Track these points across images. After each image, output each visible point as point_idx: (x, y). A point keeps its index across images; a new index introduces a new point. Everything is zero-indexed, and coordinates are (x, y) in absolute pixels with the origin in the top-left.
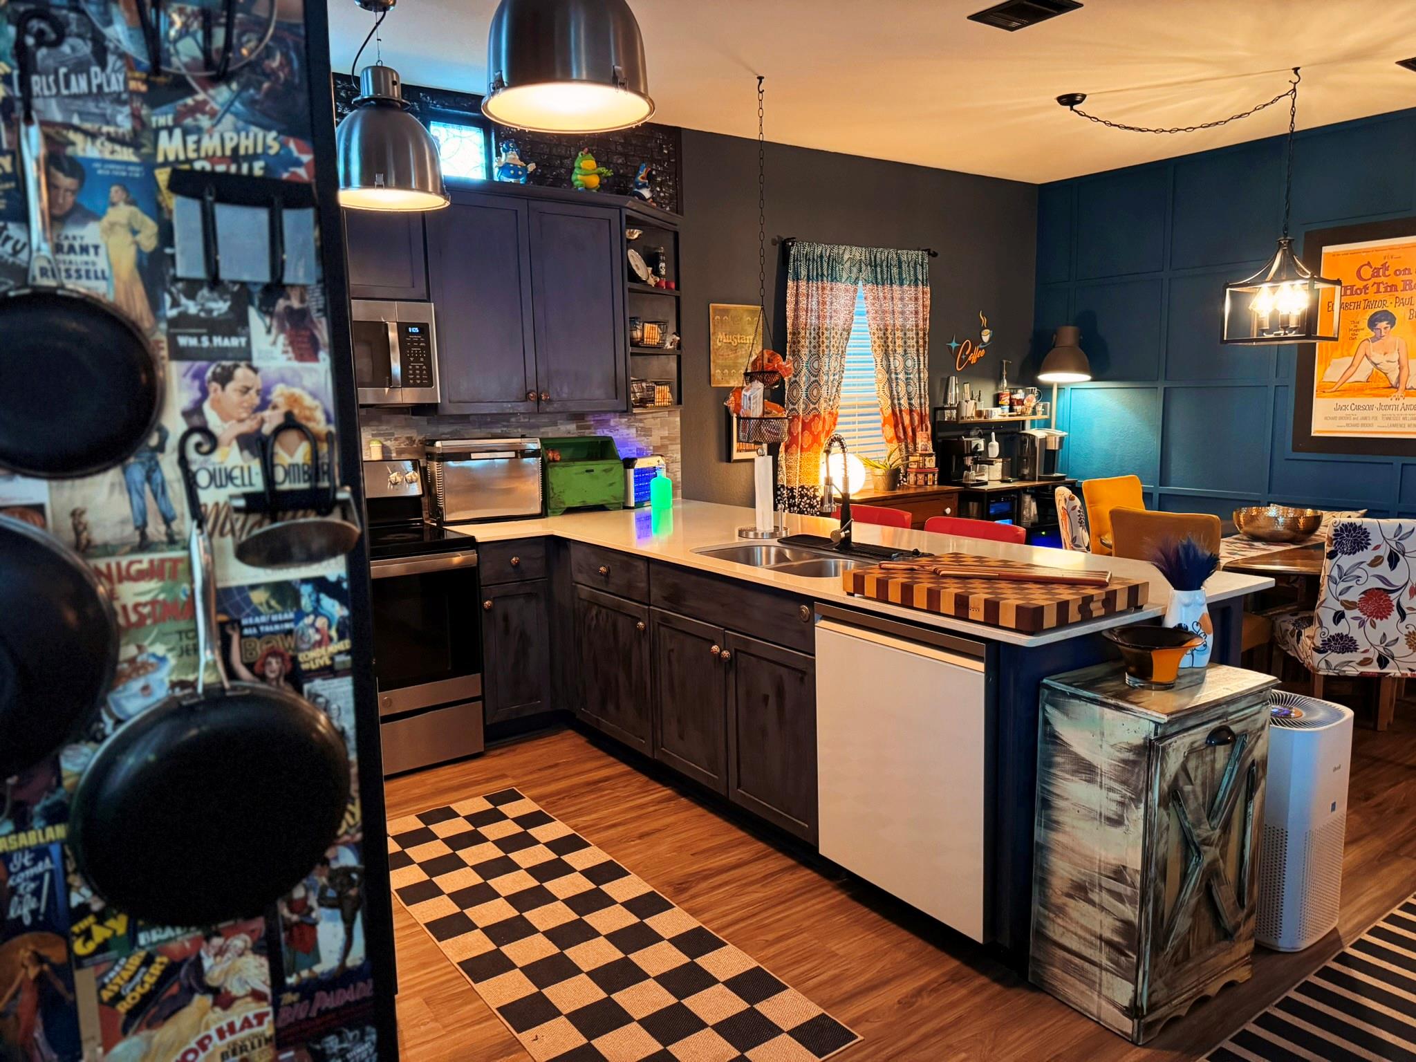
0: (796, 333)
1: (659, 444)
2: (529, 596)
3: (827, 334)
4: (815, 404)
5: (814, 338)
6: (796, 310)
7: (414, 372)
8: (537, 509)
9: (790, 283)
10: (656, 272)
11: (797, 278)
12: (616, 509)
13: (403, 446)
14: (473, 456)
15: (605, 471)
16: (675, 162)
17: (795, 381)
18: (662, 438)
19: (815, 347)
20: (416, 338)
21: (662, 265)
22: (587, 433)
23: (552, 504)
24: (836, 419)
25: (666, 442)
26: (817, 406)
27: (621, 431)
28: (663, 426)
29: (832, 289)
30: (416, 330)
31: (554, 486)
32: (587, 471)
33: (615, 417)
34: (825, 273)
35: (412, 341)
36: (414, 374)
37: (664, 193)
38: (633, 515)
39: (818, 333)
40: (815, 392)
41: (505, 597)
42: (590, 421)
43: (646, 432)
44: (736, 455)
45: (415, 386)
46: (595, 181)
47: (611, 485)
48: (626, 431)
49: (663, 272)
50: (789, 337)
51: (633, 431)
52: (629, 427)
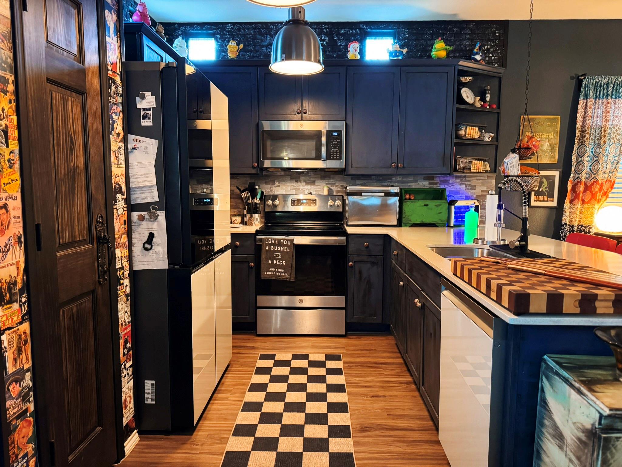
0: (583, 131)
1: (480, 194)
2: (373, 263)
3: (608, 131)
4: (595, 174)
5: (598, 134)
6: (584, 117)
7: (333, 153)
8: (395, 223)
9: (581, 101)
10: (483, 99)
11: (586, 97)
12: (441, 227)
13: (339, 189)
14: (363, 194)
15: (437, 206)
16: (504, 39)
17: (581, 161)
18: (482, 191)
19: (598, 139)
20: (335, 137)
21: (488, 95)
22: (435, 186)
23: (404, 220)
24: (613, 185)
25: (485, 193)
26: (596, 176)
27: (456, 186)
28: (483, 184)
29: (615, 103)
30: (336, 134)
31: (406, 212)
32: (425, 205)
33: (453, 178)
34: (610, 93)
35: (334, 139)
36: (333, 154)
37: (495, 57)
38: (452, 231)
39: (601, 131)
40: (596, 167)
41: (361, 262)
42: (437, 180)
43: (473, 187)
44: (533, 203)
45: (333, 159)
46: (443, 54)
47: (439, 213)
48: (459, 186)
49: (488, 99)
50: (578, 134)
51: (463, 187)
52: (461, 184)
